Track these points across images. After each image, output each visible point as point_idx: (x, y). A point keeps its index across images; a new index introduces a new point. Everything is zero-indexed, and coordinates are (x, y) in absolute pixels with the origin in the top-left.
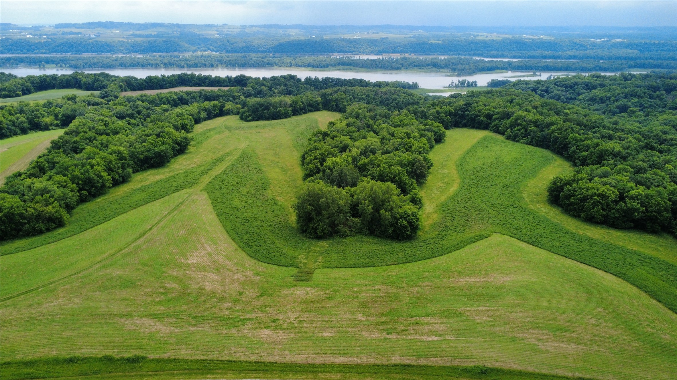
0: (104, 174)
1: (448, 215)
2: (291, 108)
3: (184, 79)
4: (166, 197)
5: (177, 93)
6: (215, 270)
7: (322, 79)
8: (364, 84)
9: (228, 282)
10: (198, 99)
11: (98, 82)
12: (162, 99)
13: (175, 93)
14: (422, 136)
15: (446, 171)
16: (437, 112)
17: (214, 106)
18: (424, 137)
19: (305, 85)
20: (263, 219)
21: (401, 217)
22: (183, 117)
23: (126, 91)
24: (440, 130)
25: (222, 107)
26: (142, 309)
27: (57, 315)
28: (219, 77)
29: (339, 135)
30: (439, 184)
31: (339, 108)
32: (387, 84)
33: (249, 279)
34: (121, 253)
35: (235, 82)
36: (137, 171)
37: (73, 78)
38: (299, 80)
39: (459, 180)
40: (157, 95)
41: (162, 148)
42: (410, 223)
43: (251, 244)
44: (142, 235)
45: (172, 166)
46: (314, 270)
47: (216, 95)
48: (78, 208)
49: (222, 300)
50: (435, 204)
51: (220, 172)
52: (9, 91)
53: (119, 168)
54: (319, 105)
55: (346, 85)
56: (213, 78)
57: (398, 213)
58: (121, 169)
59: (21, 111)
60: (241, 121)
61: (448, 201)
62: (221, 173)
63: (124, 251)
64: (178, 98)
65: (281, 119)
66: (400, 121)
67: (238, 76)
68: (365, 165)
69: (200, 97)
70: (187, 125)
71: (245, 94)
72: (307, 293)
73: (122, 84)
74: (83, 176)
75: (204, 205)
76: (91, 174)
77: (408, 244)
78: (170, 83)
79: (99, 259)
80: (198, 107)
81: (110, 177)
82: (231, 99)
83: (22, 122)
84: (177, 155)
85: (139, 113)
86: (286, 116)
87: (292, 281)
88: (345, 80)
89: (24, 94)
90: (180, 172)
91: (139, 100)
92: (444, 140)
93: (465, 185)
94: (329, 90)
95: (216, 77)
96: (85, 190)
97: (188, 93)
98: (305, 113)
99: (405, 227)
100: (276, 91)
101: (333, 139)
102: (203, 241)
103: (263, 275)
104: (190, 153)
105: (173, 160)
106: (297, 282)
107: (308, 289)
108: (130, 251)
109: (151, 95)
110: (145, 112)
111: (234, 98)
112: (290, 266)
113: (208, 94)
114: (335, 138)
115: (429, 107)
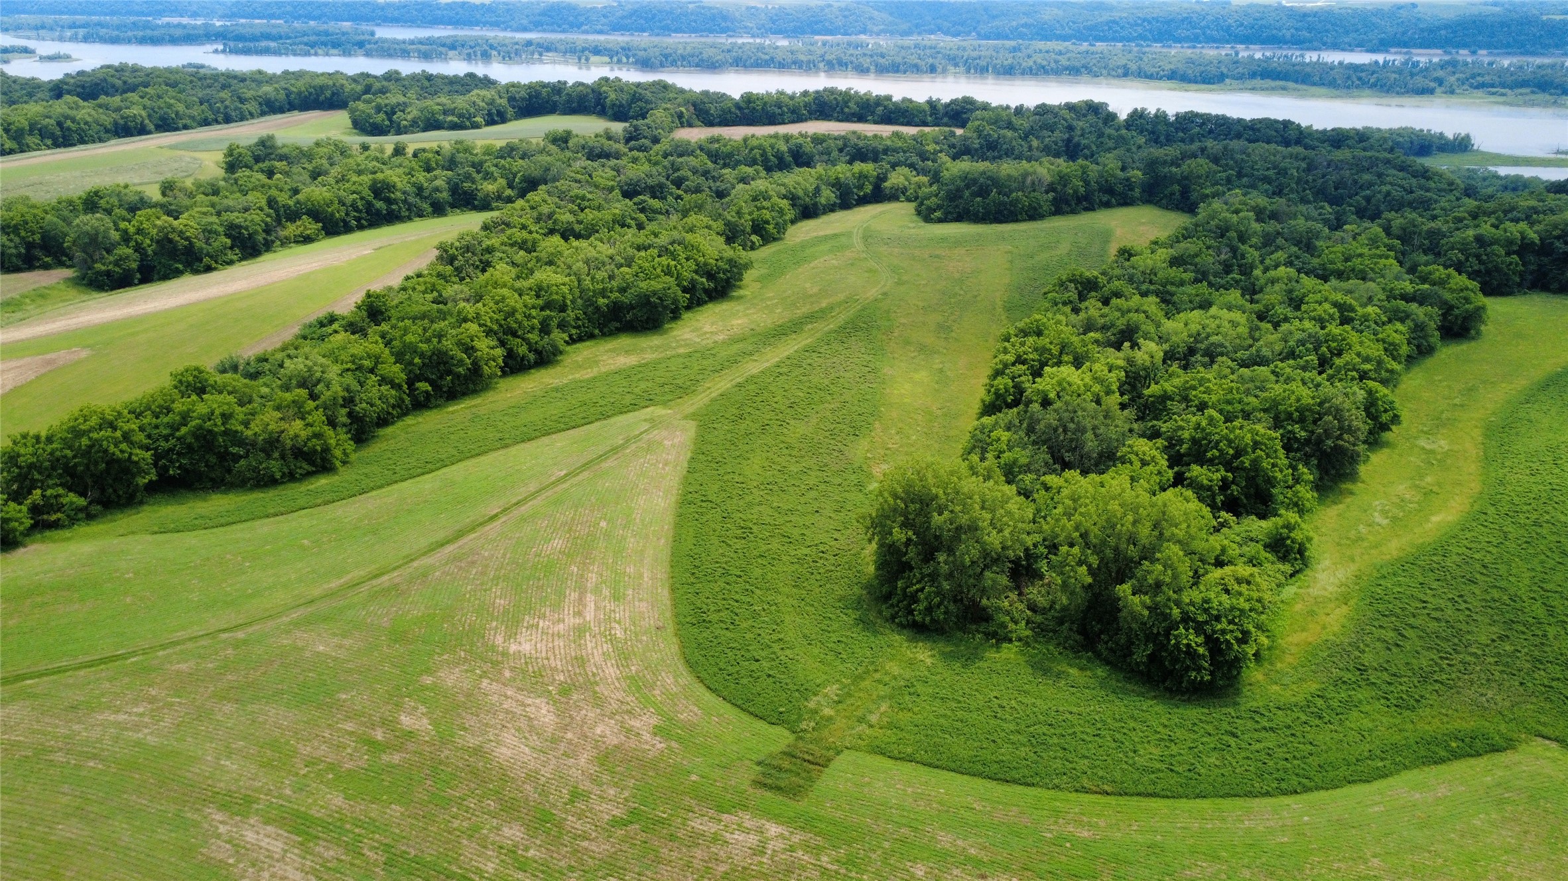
0: (484, 345)
1: (1384, 622)
2: (1051, 195)
3: (825, 103)
4: (597, 424)
5: (792, 136)
6: (560, 694)
7: (1177, 115)
8: (1293, 134)
9: (570, 742)
10: (835, 154)
11: (639, 103)
12: (752, 149)
13: (787, 138)
14: (1397, 316)
15: (1443, 444)
16: (1479, 239)
17: (862, 176)
18: (1402, 321)
19: (1124, 131)
20: (796, 533)
21: (1186, 619)
22: (764, 203)
23: (690, 125)
24: (1467, 300)
25: (882, 178)
26: (288, 792)
27: (94, 757)
28: (910, 101)
29: (1128, 289)
30: (1401, 488)
31: (1185, 202)
32: (1362, 137)
33: (632, 744)
34: (374, 582)
35: (946, 114)
36: (591, 336)
37: (593, 91)
38: (1112, 117)
39: (1476, 486)
40: (745, 140)
41: (656, 285)
42: (1213, 643)
43: (714, 617)
44: (460, 534)
45: (675, 333)
46: (838, 753)
47: (881, 148)
48: (400, 424)
49: (510, 809)
50: (1353, 568)
51: (767, 365)
52: (460, 116)
53: (533, 328)
54: (1132, 190)
55: (1239, 136)
56: (895, 104)
57: (1178, 603)
58: (536, 332)
59: (451, 164)
60: (915, 218)
61: (1406, 564)
62: (768, 369)
63: (386, 578)
64: (790, 151)
65: (1017, 221)
66: (1347, 260)
67: (956, 100)
68: (1165, 397)
69: (841, 150)
70: (767, 222)
71: (953, 146)
72: (760, 851)
73: (683, 109)
74: (424, 347)
75: (666, 464)
76: (447, 344)
77: (1193, 713)
78: (793, 112)
79: (316, 592)
80: (819, 178)
81: (499, 352)
82: (915, 159)
83: (437, 189)
84: (705, 302)
85: (678, 183)
86: (1033, 214)
87: (746, 785)
88: (1240, 121)
89: (491, 122)
90: (681, 351)
91: (702, 149)
92: (1478, 333)
93: (1491, 510)
94: (1171, 151)
95: (905, 100)
96: (427, 380)
97: (818, 140)
98: (1090, 208)
99: (1190, 652)
100: (1035, 143)
101: (1106, 302)
102: (593, 578)
103: (679, 740)
104: (740, 298)
105: (686, 316)
106: (760, 792)
107: (773, 829)
108: (397, 581)
109: (730, 140)
110: (693, 181)
111: (924, 156)
112: (777, 719)
113: (861, 144)
114: (1114, 301)
115: (1460, 220)
